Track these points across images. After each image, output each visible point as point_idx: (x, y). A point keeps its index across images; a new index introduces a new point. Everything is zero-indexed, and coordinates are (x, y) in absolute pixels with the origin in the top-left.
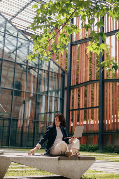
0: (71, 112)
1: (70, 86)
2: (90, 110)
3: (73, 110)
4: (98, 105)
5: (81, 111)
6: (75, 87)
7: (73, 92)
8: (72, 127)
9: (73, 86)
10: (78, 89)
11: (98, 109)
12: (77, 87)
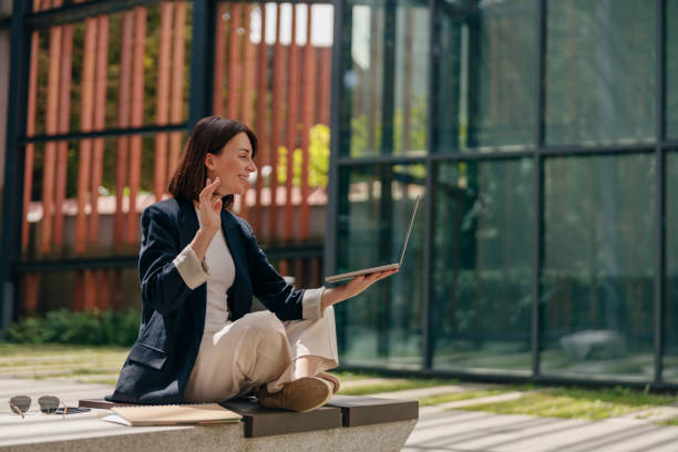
0: (30, 150)
1: (29, 14)
2: (137, 141)
3: (42, 139)
4: (177, 118)
5: (86, 145)
6: (59, 18)
7: (46, 46)
8: (33, 226)
9: (42, 13)
10: (70, 31)
11: (177, 137)
12: (69, 17)
